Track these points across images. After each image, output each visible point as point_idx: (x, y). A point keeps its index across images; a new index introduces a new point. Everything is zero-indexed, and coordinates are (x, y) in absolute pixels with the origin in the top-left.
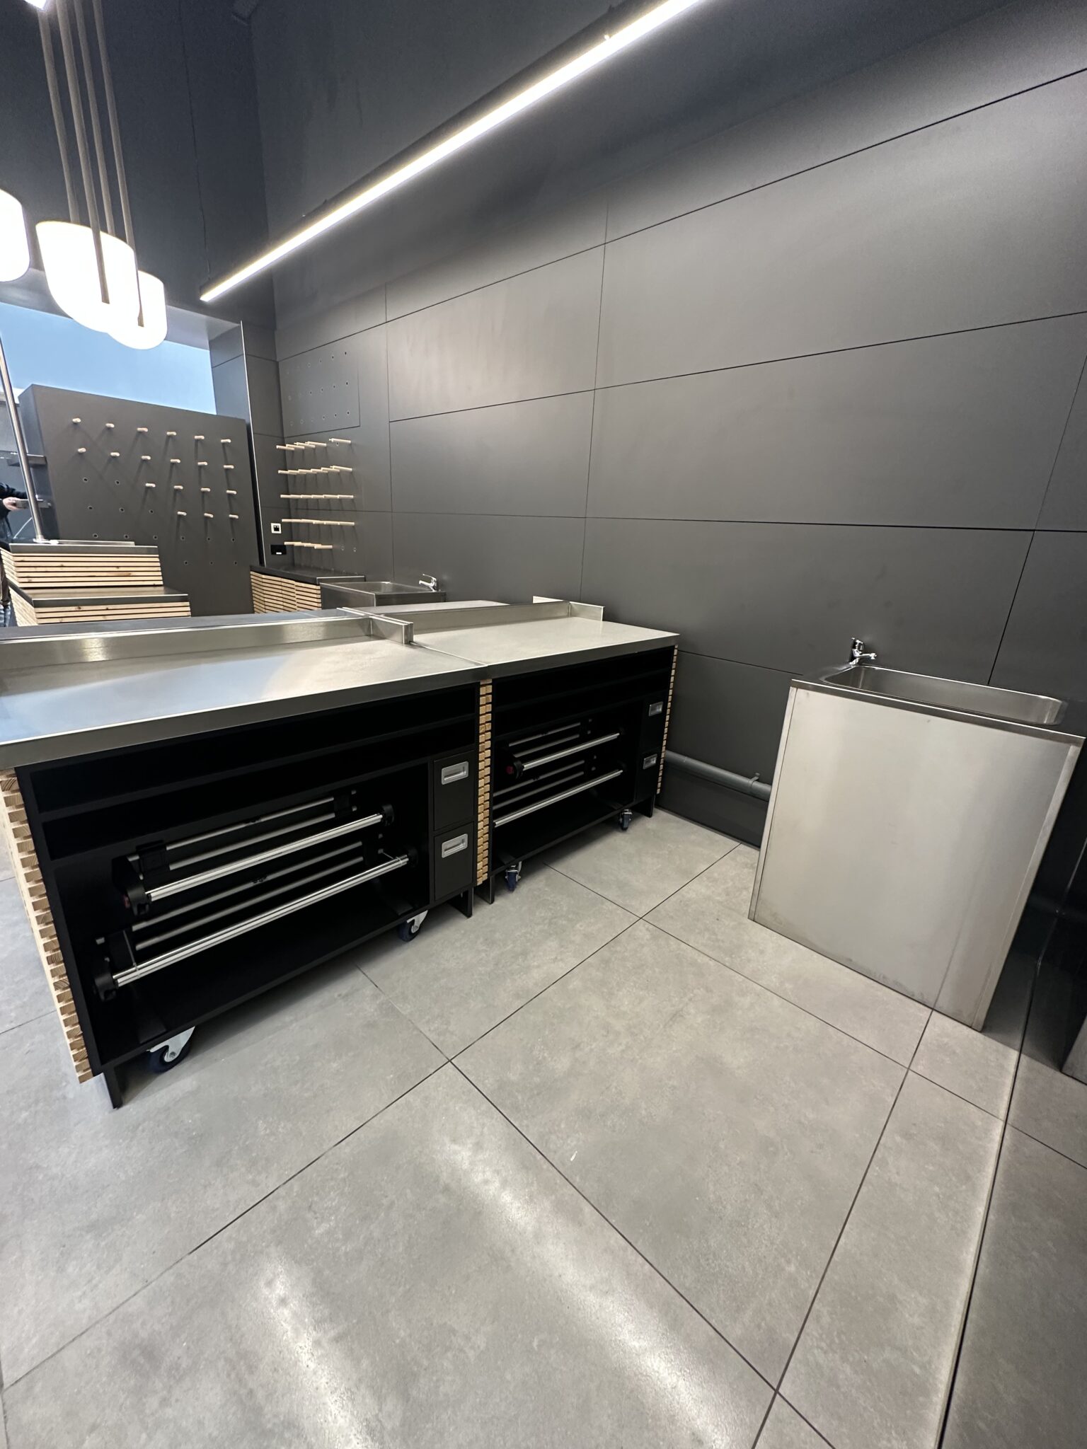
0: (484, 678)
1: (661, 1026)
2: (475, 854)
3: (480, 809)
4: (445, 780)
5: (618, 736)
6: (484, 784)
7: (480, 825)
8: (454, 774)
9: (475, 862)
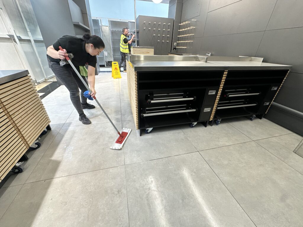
0: (226, 70)
1: (256, 166)
2: (211, 113)
3: (216, 103)
4: (209, 94)
5: (259, 94)
6: (218, 97)
7: (214, 107)
8: (212, 93)
9: (211, 115)
